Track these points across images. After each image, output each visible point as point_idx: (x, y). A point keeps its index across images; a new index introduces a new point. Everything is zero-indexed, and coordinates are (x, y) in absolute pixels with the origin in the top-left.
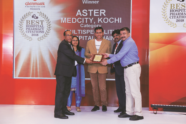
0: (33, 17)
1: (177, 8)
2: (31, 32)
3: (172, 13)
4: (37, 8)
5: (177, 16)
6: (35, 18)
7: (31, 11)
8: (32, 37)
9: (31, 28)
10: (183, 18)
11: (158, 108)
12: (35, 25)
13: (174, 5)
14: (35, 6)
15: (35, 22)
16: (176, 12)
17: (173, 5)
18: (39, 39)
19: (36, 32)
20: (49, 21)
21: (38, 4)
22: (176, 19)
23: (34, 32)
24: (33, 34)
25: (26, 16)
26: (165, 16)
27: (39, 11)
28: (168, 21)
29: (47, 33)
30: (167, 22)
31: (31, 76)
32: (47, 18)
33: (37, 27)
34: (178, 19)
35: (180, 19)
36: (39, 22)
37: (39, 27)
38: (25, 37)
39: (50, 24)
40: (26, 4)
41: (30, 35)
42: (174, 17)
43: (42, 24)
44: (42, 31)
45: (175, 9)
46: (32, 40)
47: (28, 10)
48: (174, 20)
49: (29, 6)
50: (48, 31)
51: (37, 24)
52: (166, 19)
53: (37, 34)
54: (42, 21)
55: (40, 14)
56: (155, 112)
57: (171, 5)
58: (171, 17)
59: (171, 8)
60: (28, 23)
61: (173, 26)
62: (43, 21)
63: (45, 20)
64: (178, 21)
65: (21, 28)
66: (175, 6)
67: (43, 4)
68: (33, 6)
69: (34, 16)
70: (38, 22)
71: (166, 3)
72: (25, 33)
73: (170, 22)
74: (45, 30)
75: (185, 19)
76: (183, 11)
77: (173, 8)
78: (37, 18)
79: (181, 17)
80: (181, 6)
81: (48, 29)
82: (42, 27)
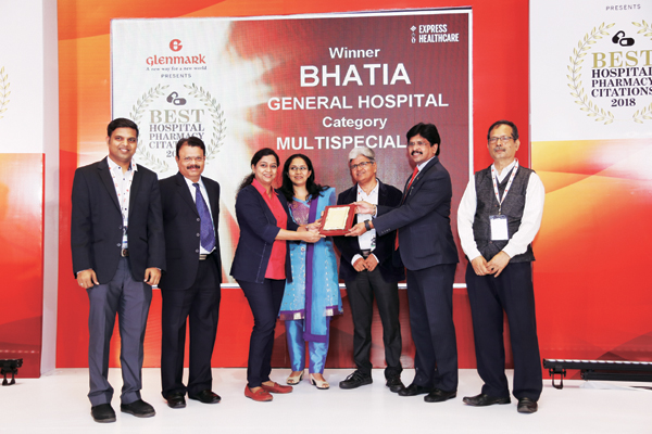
1: (612, 65)
2: (165, 145)
3: (598, 79)
4: (183, 72)
5: (613, 88)
6: (178, 102)
7: (165, 81)
8: (168, 160)
9: (164, 133)
11: (568, 371)
12: (177, 123)
13: (604, 56)
15: (177, 116)
16: (609, 78)
17: (599, 57)
20: (220, 112)
21: (185, 59)
22: (611, 98)
23: (174, 145)
24: (172, 150)
25: (150, 98)
26: (579, 90)
27: (188, 81)
28: (587, 103)
29: (213, 147)
30: (583, 106)
32: (214, 101)
33: (183, 129)
34: (617, 98)
35: (624, 98)
36: (189, 115)
37: (189, 128)
38: (147, 161)
39: (222, 119)
40: (150, 61)
41: (161, 153)
42: (605, 93)
43: (198, 120)
45: (608, 67)
46: (167, 170)
47: (154, 77)
48: (606, 101)
49: (159, 66)
50: (215, 141)
51: (184, 120)
52: (582, 97)
54: (198, 112)
55: (190, 90)
56: (557, 382)
57: (595, 55)
58: (596, 93)
59: (595, 65)
60: (156, 119)
61: (604, 118)
62: (201, 112)
63: (206, 109)
64: (616, 103)
66: (608, 60)
67: (201, 61)
68: (169, 65)
69: (174, 96)
70: (185, 113)
71: (578, 49)
72: (148, 148)
73: (593, 109)
74: (207, 137)
75: (638, 98)
76: (631, 73)
77: (600, 64)
78: (183, 102)
79: (626, 92)
80: (624, 59)
81: (217, 134)
82: (198, 129)
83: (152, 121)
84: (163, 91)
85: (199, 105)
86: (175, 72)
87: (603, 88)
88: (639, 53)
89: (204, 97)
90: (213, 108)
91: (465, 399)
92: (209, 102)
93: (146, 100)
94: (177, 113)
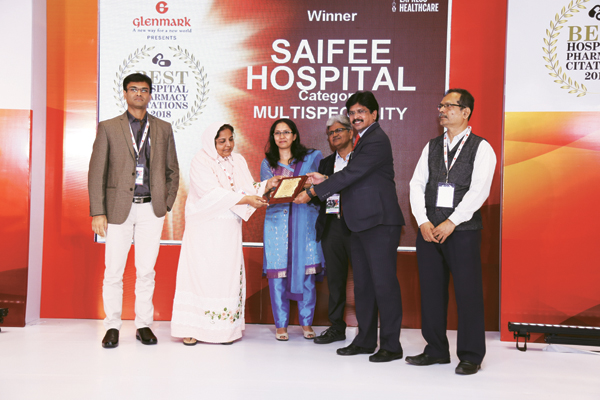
0: (155, 60)
2: (150, 106)
3: (573, 52)
4: (169, 34)
6: (162, 63)
7: (151, 43)
12: (162, 84)
14: (162, 27)
15: (162, 77)
16: (584, 51)
19: (163, 106)
20: (203, 74)
21: (171, 22)
23: (158, 106)
24: (157, 111)
25: (136, 59)
26: (553, 63)
27: (171, 42)
28: (561, 75)
29: (196, 108)
30: (558, 79)
32: (198, 64)
33: (168, 89)
34: (591, 72)
35: (598, 71)
36: (174, 77)
37: (173, 90)
39: (205, 82)
40: (136, 22)
43: (182, 82)
44: (183, 102)
45: (583, 40)
47: (140, 38)
48: (579, 75)
49: (145, 27)
50: (198, 102)
51: (169, 81)
52: (557, 69)
53: (166, 110)
54: (182, 73)
56: (521, 345)
57: (571, 28)
59: (571, 39)
61: (576, 91)
62: (185, 74)
63: (190, 71)
64: (589, 76)
65: (119, 92)
66: (583, 33)
67: (187, 23)
68: (155, 27)
69: (159, 58)
70: (170, 75)
71: (554, 22)
73: (566, 81)
74: (190, 100)
77: (575, 37)
78: (168, 63)
81: (200, 96)
82: (181, 90)
84: (148, 52)
85: (184, 68)
86: (162, 34)
87: (577, 61)
89: (188, 60)
90: (197, 71)
91: (407, 358)
92: (193, 65)
93: (131, 61)
94: (162, 74)
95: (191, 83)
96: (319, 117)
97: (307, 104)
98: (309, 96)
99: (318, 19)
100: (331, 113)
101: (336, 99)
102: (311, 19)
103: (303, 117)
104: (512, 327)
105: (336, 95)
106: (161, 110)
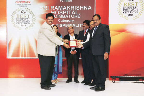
0: (21, 12)
1: (128, 6)
2: (20, 23)
3: (125, 9)
4: (25, 5)
5: (128, 11)
6: (23, 13)
7: (20, 7)
8: (21, 27)
9: (20, 20)
10: (133, 13)
12: (23, 18)
13: (126, 4)
14: (23, 3)
15: (23, 16)
16: (127, 9)
17: (125, 4)
18: (27, 29)
19: (24, 23)
20: (34, 15)
21: (25, 2)
22: (128, 14)
24: (22, 25)
25: (16, 12)
27: (26, 8)
29: (32, 24)
30: (121, 16)
31: (21, 56)
32: (32, 13)
33: (25, 19)
34: (129, 14)
35: (131, 14)
36: (26, 16)
37: (26, 19)
38: (16, 27)
39: (35, 17)
40: (16, 2)
41: (19, 25)
42: (126, 13)
43: (29, 17)
44: (29, 22)
45: (127, 6)
46: (21, 29)
47: (17, 6)
48: (127, 14)
49: (19, 3)
50: (33, 22)
51: (25, 17)
52: (121, 13)
53: (25, 25)
54: (28, 15)
55: (27, 10)
57: (124, 3)
58: (124, 12)
59: (124, 6)
60: (18, 17)
62: (29, 15)
63: (31, 14)
64: (129, 15)
65: (12, 20)
66: (127, 4)
67: (29, 2)
68: (21, 3)
69: (22, 11)
70: (25, 15)
71: (120, 2)
72: (16, 24)
73: (123, 16)
74: (31, 22)
75: (134, 14)
76: (133, 8)
77: (125, 5)
78: (25, 13)
79: (131, 12)
80: (131, 4)
82: (28, 19)
83: (17, 17)
84: (20, 10)
85: (29, 14)
86: (23, 5)
87: (126, 11)
88: (134, 3)
89: (30, 12)
90: (32, 14)
92: (31, 13)
93: (15, 12)
94: (23, 15)
95: (31, 18)
96: (63, 27)
97: (60, 23)
98: (61, 21)
99: (63, 1)
100: (66, 25)
101: (68, 21)
102: (61, 1)
103: (59, 27)
104: (111, 77)
105: (68, 20)
106: (23, 25)
